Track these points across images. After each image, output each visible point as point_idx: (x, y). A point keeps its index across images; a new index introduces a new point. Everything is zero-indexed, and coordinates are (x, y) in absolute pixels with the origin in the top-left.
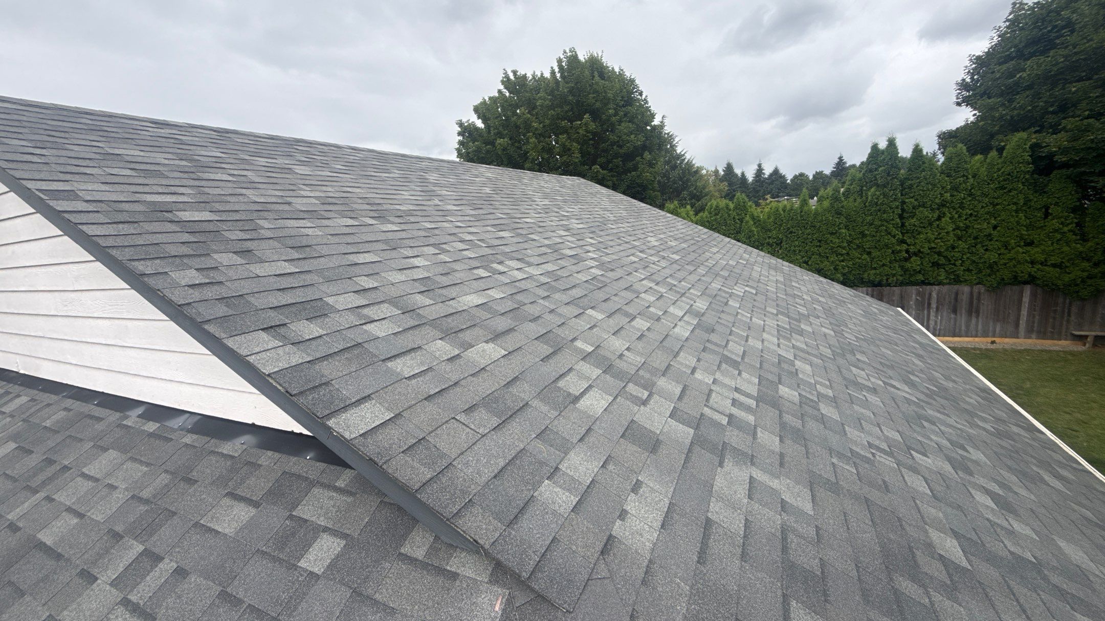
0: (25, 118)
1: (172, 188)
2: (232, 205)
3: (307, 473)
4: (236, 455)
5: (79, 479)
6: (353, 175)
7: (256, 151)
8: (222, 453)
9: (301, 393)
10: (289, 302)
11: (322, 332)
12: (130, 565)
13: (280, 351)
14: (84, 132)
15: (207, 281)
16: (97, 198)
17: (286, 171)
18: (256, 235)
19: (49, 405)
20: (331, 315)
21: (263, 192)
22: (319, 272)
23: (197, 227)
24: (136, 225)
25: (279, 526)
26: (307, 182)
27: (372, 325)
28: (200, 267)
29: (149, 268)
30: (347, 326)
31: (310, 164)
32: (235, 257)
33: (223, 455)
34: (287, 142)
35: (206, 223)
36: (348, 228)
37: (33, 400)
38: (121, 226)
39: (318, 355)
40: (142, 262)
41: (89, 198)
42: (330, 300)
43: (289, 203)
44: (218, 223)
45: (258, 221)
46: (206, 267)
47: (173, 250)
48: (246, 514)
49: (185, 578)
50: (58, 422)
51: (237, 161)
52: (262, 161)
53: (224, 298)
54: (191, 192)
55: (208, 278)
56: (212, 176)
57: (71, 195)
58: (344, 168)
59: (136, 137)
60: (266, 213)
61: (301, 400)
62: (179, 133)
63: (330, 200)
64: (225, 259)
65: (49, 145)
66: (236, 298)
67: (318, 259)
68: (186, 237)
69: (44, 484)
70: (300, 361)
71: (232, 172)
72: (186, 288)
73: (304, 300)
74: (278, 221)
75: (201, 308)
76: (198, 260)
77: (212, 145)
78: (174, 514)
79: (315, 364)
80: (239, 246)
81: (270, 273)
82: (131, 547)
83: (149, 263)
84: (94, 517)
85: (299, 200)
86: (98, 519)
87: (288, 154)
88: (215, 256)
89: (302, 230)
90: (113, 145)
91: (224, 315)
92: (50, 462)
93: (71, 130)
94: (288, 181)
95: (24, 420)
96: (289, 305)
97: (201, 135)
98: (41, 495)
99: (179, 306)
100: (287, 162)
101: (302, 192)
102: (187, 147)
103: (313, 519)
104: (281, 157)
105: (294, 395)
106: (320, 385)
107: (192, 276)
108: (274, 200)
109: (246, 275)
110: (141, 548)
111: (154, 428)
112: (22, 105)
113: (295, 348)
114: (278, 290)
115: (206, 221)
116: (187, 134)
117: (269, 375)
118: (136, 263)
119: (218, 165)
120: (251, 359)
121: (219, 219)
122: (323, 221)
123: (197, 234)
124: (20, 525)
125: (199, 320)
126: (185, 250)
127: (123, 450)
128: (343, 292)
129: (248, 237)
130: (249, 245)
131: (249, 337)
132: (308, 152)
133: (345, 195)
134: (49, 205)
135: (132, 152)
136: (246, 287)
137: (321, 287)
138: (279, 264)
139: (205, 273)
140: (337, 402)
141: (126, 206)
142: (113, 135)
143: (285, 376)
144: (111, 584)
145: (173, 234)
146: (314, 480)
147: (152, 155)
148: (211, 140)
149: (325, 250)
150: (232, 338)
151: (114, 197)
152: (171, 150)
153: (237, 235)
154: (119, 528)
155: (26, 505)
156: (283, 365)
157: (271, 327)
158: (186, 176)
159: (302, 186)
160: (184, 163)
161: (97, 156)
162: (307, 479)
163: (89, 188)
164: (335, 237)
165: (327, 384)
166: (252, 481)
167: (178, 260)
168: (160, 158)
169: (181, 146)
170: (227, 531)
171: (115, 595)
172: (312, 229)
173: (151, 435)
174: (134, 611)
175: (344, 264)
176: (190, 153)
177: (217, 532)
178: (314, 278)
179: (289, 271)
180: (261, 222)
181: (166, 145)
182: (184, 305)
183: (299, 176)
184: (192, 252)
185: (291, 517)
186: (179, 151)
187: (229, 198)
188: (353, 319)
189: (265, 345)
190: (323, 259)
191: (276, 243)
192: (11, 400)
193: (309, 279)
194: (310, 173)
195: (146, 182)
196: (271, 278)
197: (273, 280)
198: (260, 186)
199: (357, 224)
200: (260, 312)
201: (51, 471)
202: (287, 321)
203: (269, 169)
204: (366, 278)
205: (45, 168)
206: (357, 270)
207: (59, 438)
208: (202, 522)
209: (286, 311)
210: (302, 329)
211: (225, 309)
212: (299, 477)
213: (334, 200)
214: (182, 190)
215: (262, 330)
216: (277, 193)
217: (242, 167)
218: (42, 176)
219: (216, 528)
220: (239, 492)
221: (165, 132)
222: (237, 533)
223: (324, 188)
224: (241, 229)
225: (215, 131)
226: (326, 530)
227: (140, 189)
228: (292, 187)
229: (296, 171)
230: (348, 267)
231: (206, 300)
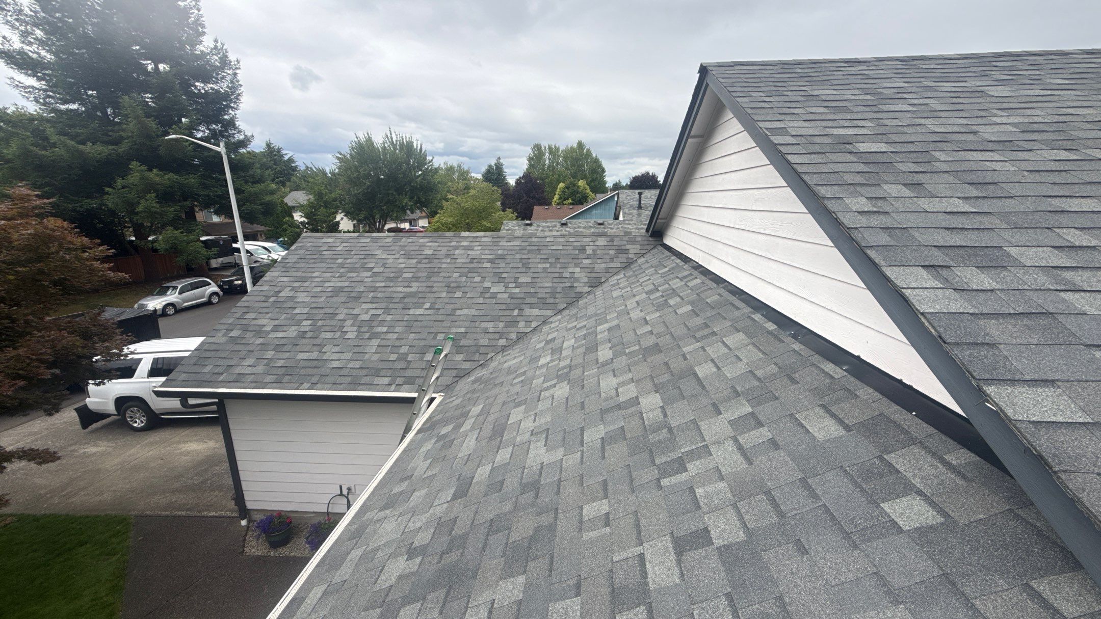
0: (763, 75)
1: (855, 122)
2: (908, 136)
3: (909, 427)
4: (836, 377)
5: (720, 344)
6: (1081, 90)
7: (943, 75)
8: (823, 370)
9: (957, 344)
10: (958, 244)
11: (994, 285)
12: (743, 416)
13: (940, 293)
14: (796, 79)
15: (875, 209)
16: (799, 133)
17: (977, 95)
18: (929, 168)
19: (711, 289)
20: (1012, 269)
21: (944, 121)
22: (1004, 215)
23: (872, 158)
24: (824, 155)
25: (867, 459)
26: (1005, 106)
27: (1077, 295)
28: (870, 195)
29: (829, 193)
30: (1034, 287)
31: (1011, 82)
32: (904, 189)
33: (824, 372)
34: (985, 60)
35: (881, 154)
36: (1057, 163)
37: (703, 283)
38: (813, 156)
39: (986, 311)
40: (824, 187)
41: (794, 133)
42: (1014, 251)
43: (975, 133)
44: (892, 154)
45: (933, 153)
46: (875, 196)
47: (849, 178)
48: (836, 431)
49: (776, 450)
50: (714, 302)
51: (919, 90)
52: (948, 86)
53: (889, 228)
54: (871, 125)
55: (876, 207)
56: (892, 108)
57: (783, 131)
58: (1067, 82)
59: (831, 77)
60: (945, 144)
61: (956, 352)
62: (866, 68)
63: (1036, 127)
64: (893, 190)
65: (774, 93)
66: (900, 230)
67: (1004, 200)
68: (861, 167)
69: (702, 338)
70: (961, 310)
71: (913, 101)
72: (856, 214)
73: (976, 245)
74: (957, 154)
75: (867, 234)
76: (869, 189)
77: (896, 76)
78: (777, 398)
79: (980, 319)
80: (910, 179)
81: (940, 210)
82: (744, 405)
83: (828, 188)
84: (725, 372)
85: (989, 129)
86: (728, 375)
87: (983, 73)
88: (885, 187)
89: (987, 163)
90: (814, 88)
91: (886, 244)
92: (706, 326)
93: (788, 80)
94: (977, 107)
95: (697, 294)
96: (957, 247)
97: (886, 67)
98: (699, 344)
99: (848, 228)
100: (978, 84)
101: (995, 119)
102: (872, 81)
103: (908, 475)
104: (973, 79)
105: (948, 343)
106: (983, 344)
107: (861, 203)
108: (956, 129)
109: (913, 208)
110: (750, 410)
111: (772, 328)
112: (762, 65)
113: (956, 295)
114: (946, 228)
115: (881, 152)
116: (874, 68)
117: (922, 314)
118: (820, 188)
119: (900, 96)
120: (907, 293)
121: (894, 150)
122: (1020, 153)
123: (871, 165)
124: (688, 357)
125: (863, 245)
126: (859, 179)
127: (749, 335)
128: (1034, 244)
129: (921, 169)
130: (920, 178)
131: (909, 270)
132: (1011, 68)
133: (1062, 119)
134: (771, 141)
135: (827, 92)
136: (912, 220)
137: (1002, 233)
138: (951, 200)
139: (874, 202)
140: (1002, 370)
141: (818, 140)
142: (815, 79)
143: (940, 320)
144: (729, 422)
145: (851, 164)
146: (916, 438)
147: (842, 92)
148: (895, 71)
149: (1016, 190)
150: (891, 268)
151: (811, 132)
152: (858, 86)
153: (909, 167)
154: (739, 388)
155: (692, 346)
156: (938, 308)
157: (933, 266)
158: (868, 109)
159: (995, 111)
160: (869, 97)
161: (803, 99)
162: (907, 432)
163: (796, 126)
164: (1033, 175)
165: (992, 345)
166: (846, 406)
167: (852, 188)
168: (848, 94)
169: (866, 81)
170: (816, 434)
171: (730, 431)
172: (1001, 164)
173: (770, 332)
174: (740, 449)
175: (1044, 209)
176: (875, 86)
177: (807, 431)
178: (995, 222)
179: (963, 210)
180: (937, 154)
181: (855, 81)
182: (852, 228)
183: (993, 100)
184: (865, 182)
185: (881, 458)
186: (865, 86)
187: (906, 129)
188: (1044, 280)
189: (924, 283)
190: (1011, 200)
191: (952, 178)
192: (692, 279)
193: (986, 221)
194: (1011, 94)
195: (835, 117)
196: (940, 214)
197: (942, 218)
198: (942, 114)
199: (1075, 157)
200: (922, 248)
201: (706, 332)
202: (952, 263)
203: (955, 95)
204: (1077, 232)
205: (770, 111)
206: (1063, 219)
207: (714, 312)
208: (797, 416)
209: (952, 253)
210: (968, 276)
211: (888, 239)
212: (899, 426)
213: (1042, 127)
214: (862, 123)
215: (922, 266)
216: (961, 121)
217: (925, 95)
218: (768, 118)
219: (808, 427)
220: (833, 409)
221: (854, 69)
222: (825, 441)
223: (1029, 112)
224: (915, 161)
225: (901, 61)
226: (919, 493)
227: (830, 124)
228: (982, 114)
229: (991, 93)
230: (1048, 213)
231: (872, 227)
